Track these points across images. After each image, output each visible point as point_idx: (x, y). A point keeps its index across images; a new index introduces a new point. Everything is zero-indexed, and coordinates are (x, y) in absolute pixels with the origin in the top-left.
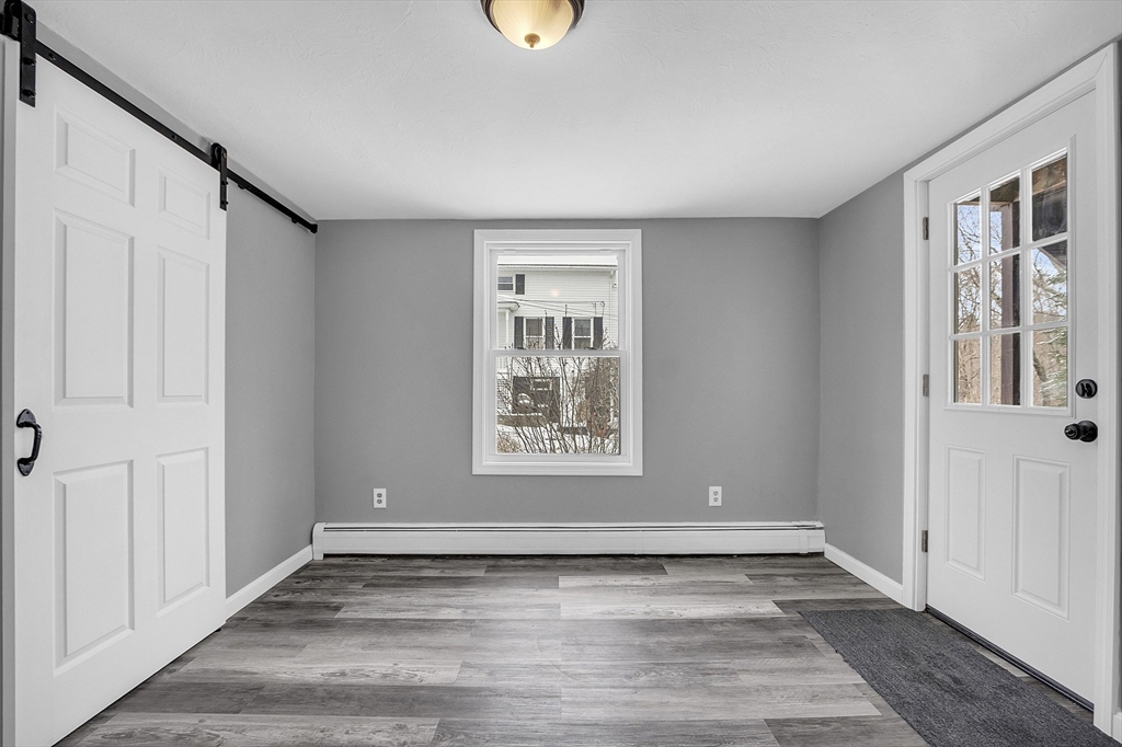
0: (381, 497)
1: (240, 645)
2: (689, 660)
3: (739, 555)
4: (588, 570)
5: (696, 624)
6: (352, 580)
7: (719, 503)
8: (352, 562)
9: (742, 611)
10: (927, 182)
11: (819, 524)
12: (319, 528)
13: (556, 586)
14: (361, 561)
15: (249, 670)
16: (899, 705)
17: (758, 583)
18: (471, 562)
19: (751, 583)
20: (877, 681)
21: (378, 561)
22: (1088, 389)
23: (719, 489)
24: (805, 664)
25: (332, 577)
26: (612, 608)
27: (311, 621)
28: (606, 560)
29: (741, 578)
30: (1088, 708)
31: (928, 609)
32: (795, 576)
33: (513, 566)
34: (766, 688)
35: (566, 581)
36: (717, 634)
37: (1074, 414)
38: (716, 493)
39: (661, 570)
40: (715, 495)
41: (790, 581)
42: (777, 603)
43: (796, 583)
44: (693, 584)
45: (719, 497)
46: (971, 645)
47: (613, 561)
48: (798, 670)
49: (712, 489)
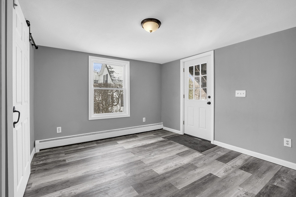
0: (59, 130)
1: (44, 176)
2: (157, 149)
3: (149, 131)
4: (121, 139)
5: (152, 144)
6: (59, 154)
7: (145, 121)
8: (51, 150)
9: (158, 140)
10: (184, 62)
11: (162, 123)
12: (37, 142)
13: (117, 144)
14: (54, 149)
15: (57, 179)
16: (190, 147)
17: (157, 135)
18: (90, 143)
19: (155, 135)
20: (186, 145)
21: (60, 148)
22: (209, 97)
23: (145, 118)
24: (174, 145)
25: (51, 155)
26: (135, 145)
27: (60, 165)
28: (123, 137)
29: (152, 135)
30: (210, 142)
31: (184, 134)
32: (161, 133)
33: (102, 142)
34: (172, 150)
35: (119, 142)
36: (157, 145)
37: (207, 101)
38: (144, 119)
39: (136, 137)
40: (144, 120)
41: (161, 134)
42: (163, 138)
43: (162, 134)
44: (145, 138)
45: (145, 120)
46: (193, 138)
47: (125, 137)
48: (174, 146)
49: (144, 118)
